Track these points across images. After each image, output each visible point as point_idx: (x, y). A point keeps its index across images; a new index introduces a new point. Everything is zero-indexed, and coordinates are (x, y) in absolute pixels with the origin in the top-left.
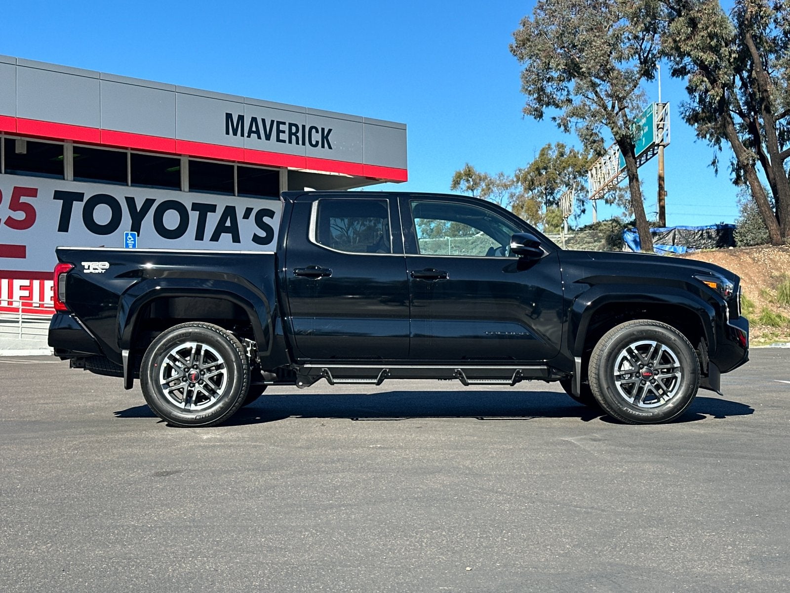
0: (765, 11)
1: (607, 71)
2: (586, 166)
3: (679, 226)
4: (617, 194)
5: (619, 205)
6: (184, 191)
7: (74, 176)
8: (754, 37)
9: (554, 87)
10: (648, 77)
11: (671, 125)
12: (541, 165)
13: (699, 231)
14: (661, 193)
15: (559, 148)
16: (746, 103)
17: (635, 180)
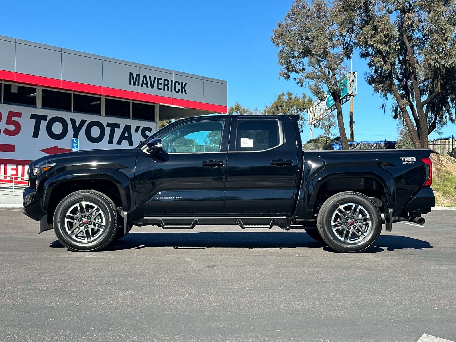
0: (416, 23)
1: (326, 53)
2: (304, 106)
3: (364, 141)
4: (321, 122)
5: (322, 128)
6: (102, 116)
7: (42, 106)
8: (408, 37)
9: (295, 61)
10: (348, 57)
11: (357, 84)
12: (279, 104)
13: (374, 144)
14: (352, 122)
15: (289, 95)
16: (401, 74)
17: (340, 115)
